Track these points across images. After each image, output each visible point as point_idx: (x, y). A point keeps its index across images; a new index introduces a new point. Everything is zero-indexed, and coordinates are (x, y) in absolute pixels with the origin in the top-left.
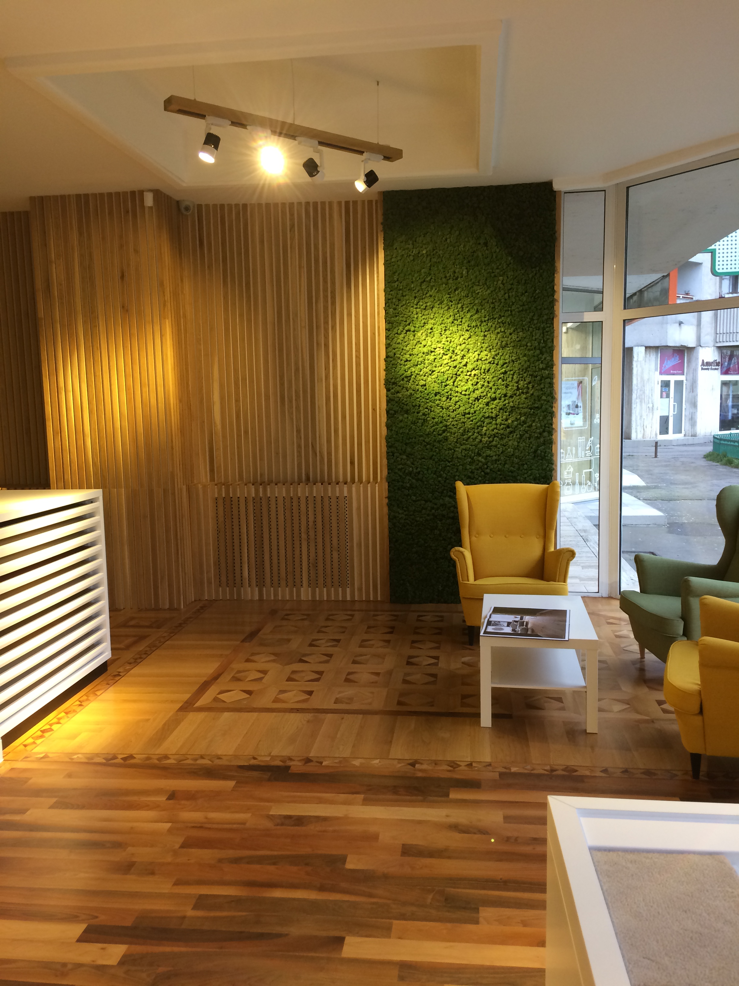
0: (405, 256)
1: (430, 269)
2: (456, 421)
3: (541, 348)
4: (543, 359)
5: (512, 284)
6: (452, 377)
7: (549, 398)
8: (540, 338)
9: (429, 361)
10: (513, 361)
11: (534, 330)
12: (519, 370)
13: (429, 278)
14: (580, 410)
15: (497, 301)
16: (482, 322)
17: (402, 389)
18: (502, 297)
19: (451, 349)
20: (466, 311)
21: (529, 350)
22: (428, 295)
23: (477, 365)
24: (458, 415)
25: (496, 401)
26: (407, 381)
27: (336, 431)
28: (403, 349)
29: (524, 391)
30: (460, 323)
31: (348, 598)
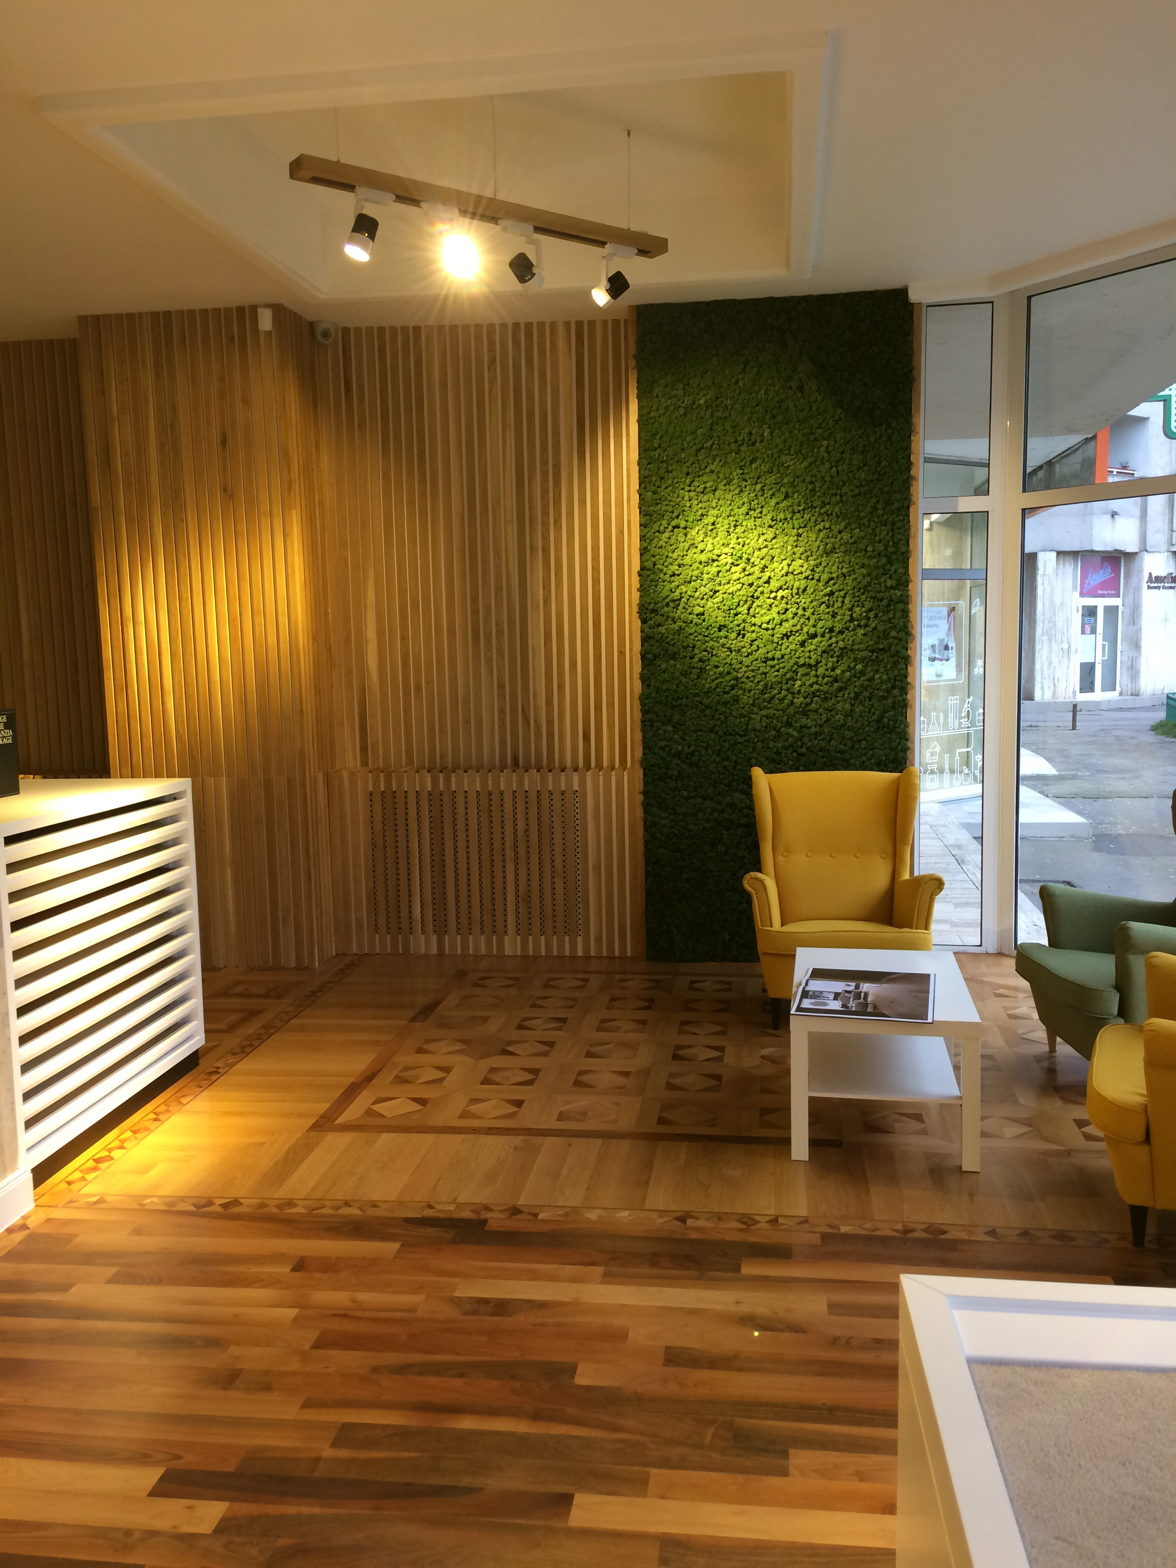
0: (672, 408)
1: (711, 429)
2: (753, 671)
3: (889, 555)
4: (892, 573)
5: (843, 452)
6: (746, 601)
7: (902, 634)
8: (888, 538)
9: (710, 576)
10: (844, 576)
11: (878, 525)
12: (853, 589)
13: (709, 444)
14: (952, 653)
15: (819, 480)
16: (794, 513)
17: (666, 620)
18: (827, 472)
19: (745, 556)
20: (769, 495)
21: (869, 557)
22: (707, 470)
23: (786, 582)
24: (755, 662)
25: (816, 640)
26: (674, 608)
27: (561, 686)
28: (667, 557)
29: (862, 623)
30: (759, 515)
31: (580, 953)
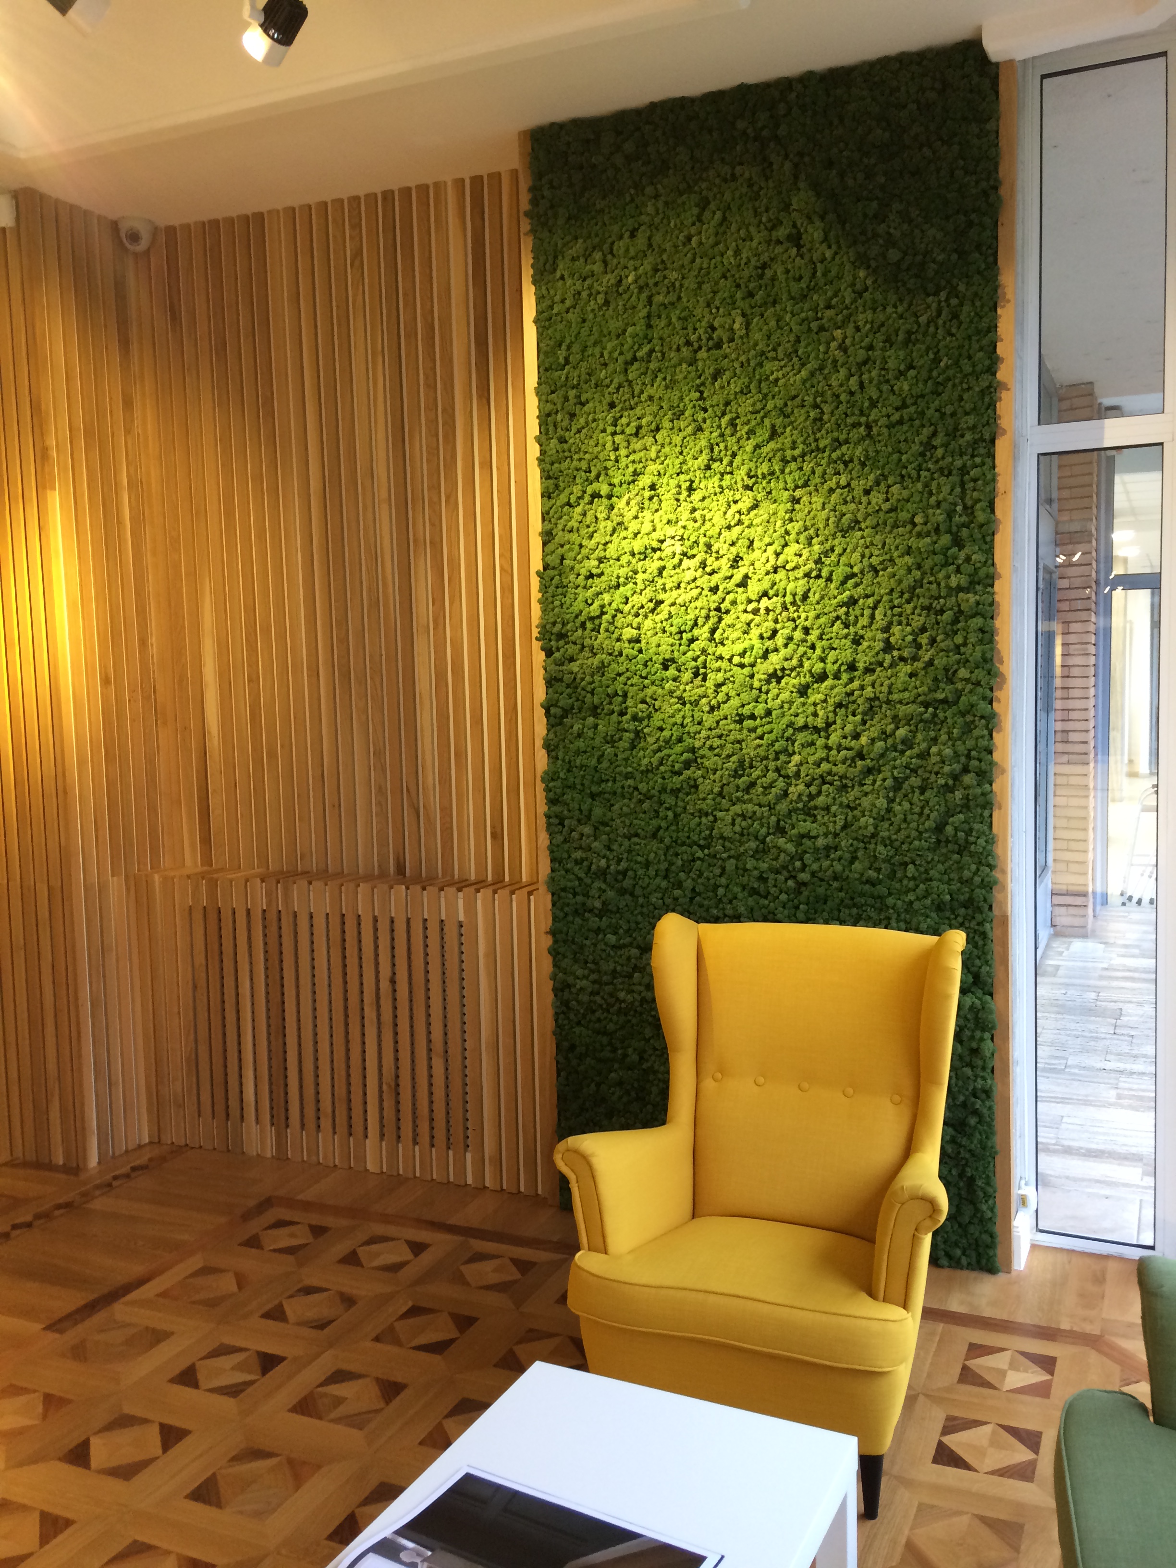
0: (584, 294)
1: (649, 326)
2: (720, 737)
3: (954, 529)
4: (960, 562)
5: (871, 348)
6: (707, 617)
7: (979, 674)
8: (951, 499)
9: (645, 576)
10: (876, 572)
11: (936, 475)
12: (891, 594)
13: (646, 349)
15: (830, 400)
16: (785, 462)
17: (582, 651)
18: (841, 385)
19: (702, 540)
20: (743, 432)
21: (919, 535)
22: (644, 397)
23: (774, 584)
24: (723, 722)
25: (826, 683)
26: (592, 630)
29: (907, 654)
30: (729, 469)
